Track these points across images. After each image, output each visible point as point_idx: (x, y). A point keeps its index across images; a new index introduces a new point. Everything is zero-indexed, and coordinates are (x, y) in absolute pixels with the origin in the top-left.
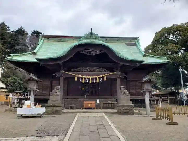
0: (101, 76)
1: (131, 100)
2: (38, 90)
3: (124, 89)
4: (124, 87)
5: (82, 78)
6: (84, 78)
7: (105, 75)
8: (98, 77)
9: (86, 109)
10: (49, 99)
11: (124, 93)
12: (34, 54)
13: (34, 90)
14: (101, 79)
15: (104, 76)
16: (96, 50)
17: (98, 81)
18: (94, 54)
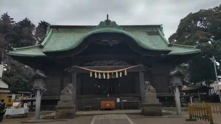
0: (121, 70)
1: (157, 98)
2: (46, 90)
3: (149, 85)
4: (149, 82)
5: (98, 74)
6: (100, 73)
7: (125, 69)
8: (116, 71)
9: (104, 110)
10: (59, 100)
11: (149, 90)
12: (41, 47)
13: (40, 89)
14: (121, 73)
15: (124, 71)
16: (114, 40)
17: (117, 76)
18: (111, 45)
